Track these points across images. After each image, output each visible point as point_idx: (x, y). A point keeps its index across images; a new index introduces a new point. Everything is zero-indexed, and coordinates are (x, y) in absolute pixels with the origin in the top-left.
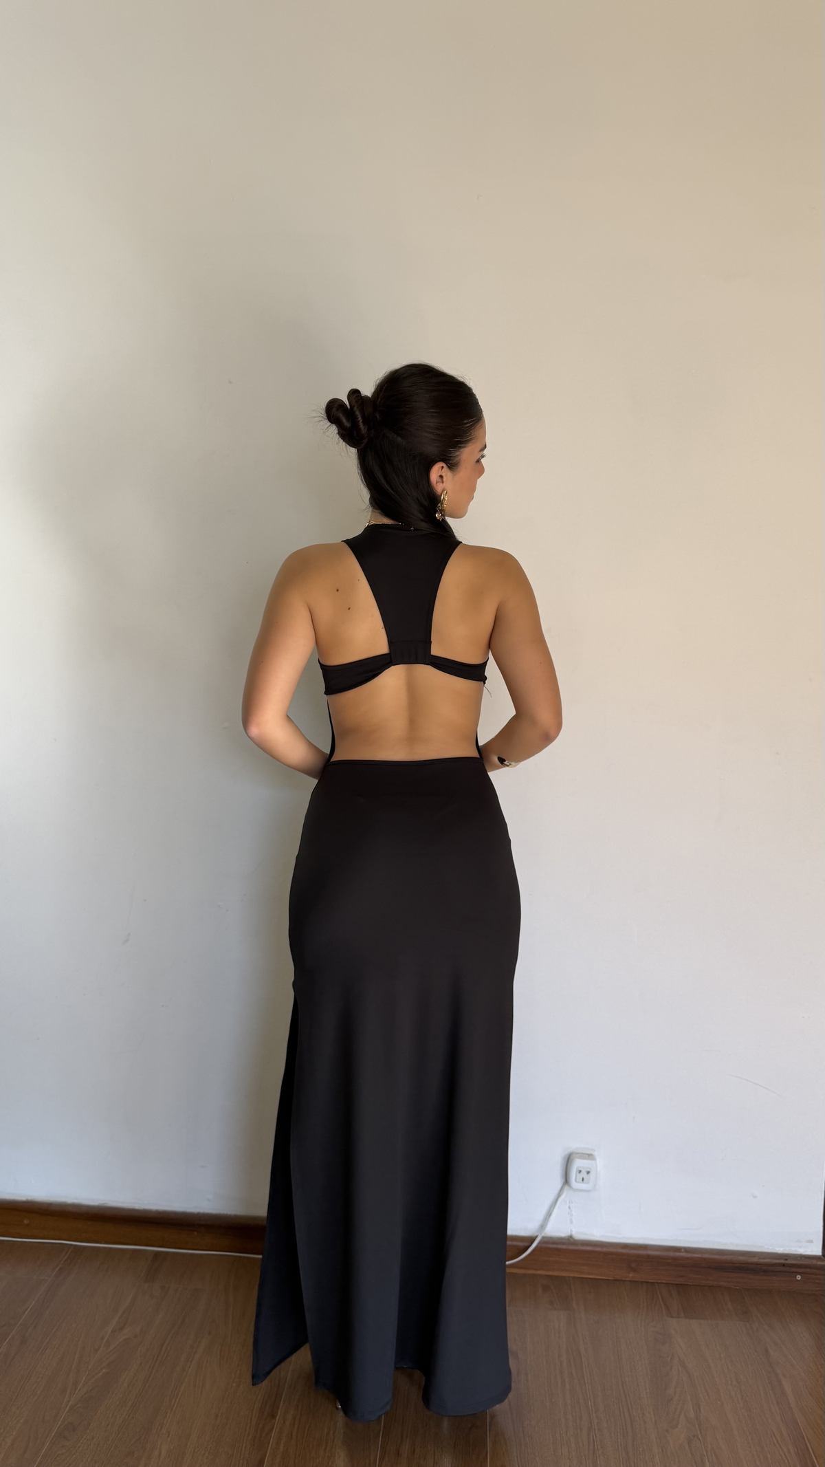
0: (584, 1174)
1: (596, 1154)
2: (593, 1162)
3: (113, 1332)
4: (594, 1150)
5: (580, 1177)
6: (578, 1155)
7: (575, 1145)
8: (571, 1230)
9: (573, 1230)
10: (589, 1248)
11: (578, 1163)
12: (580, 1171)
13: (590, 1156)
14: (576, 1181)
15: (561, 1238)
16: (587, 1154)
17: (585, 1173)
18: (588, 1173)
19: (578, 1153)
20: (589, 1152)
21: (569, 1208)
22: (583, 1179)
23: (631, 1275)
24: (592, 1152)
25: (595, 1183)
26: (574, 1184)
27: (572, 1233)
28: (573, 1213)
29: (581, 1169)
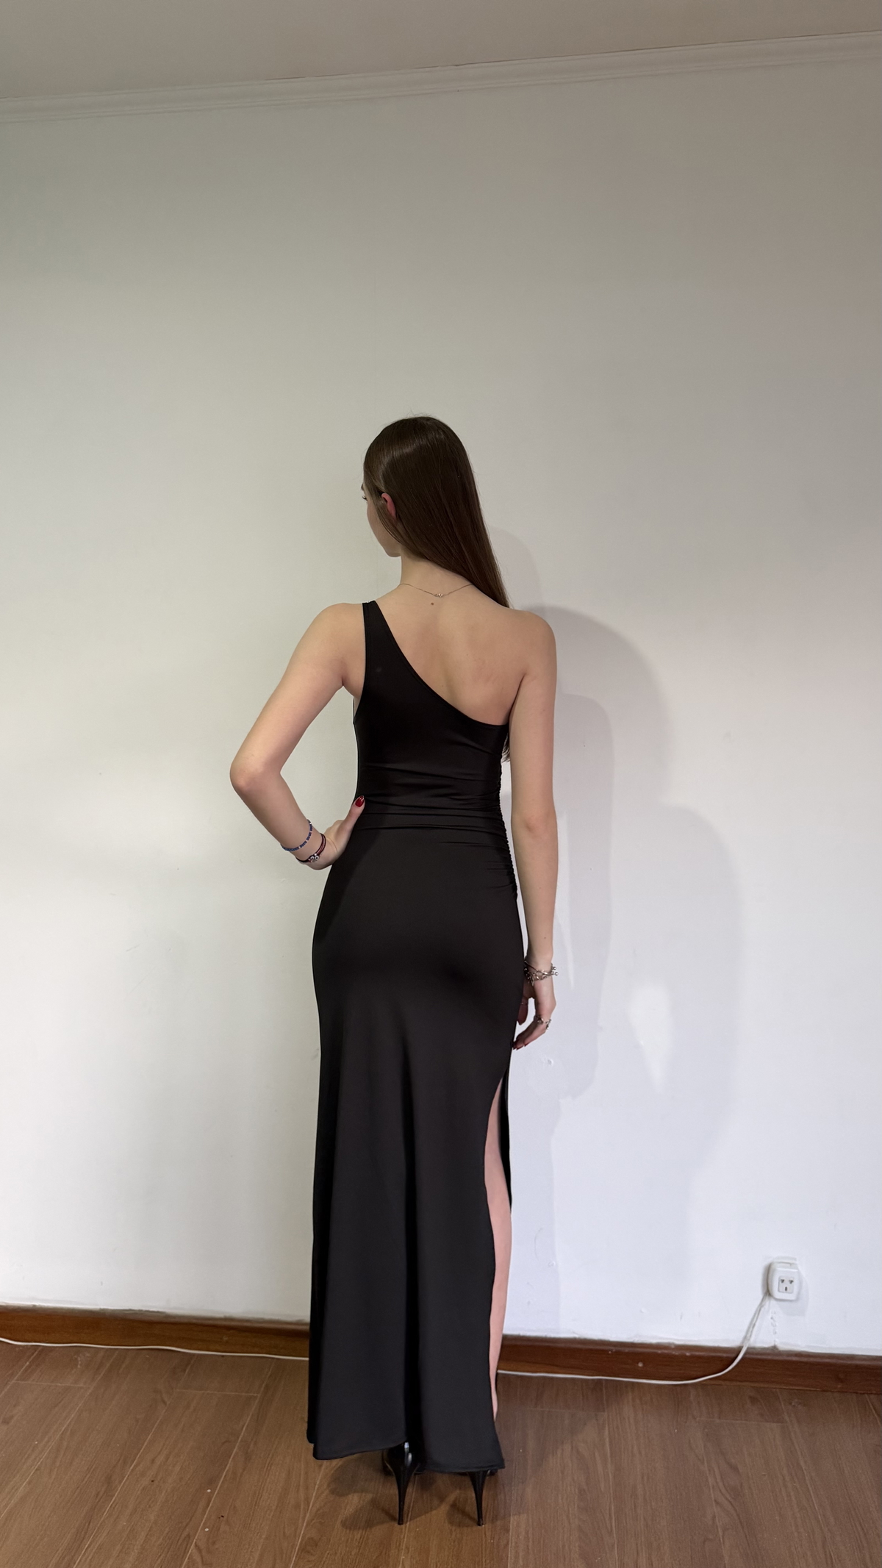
0: (787, 1284)
1: (797, 1262)
2: (796, 1271)
4: (795, 1259)
5: (783, 1286)
6: (779, 1265)
7: (775, 1254)
8: (775, 1341)
9: (777, 1340)
10: (794, 1359)
11: (780, 1272)
12: (783, 1281)
13: (791, 1265)
14: (779, 1291)
15: (765, 1349)
16: (787, 1262)
17: (789, 1283)
18: (791, 1282)
19: (778, 1262)
20: (790, 1260)
21: (772, 1319)
22: (786, 1289)
23: (839, 1386)
24: (794, 1262)
25: (799, 1293)
26: (777, 1294)
27: (776, 1344)
28: (777, 1324)
29: (782, 1278)
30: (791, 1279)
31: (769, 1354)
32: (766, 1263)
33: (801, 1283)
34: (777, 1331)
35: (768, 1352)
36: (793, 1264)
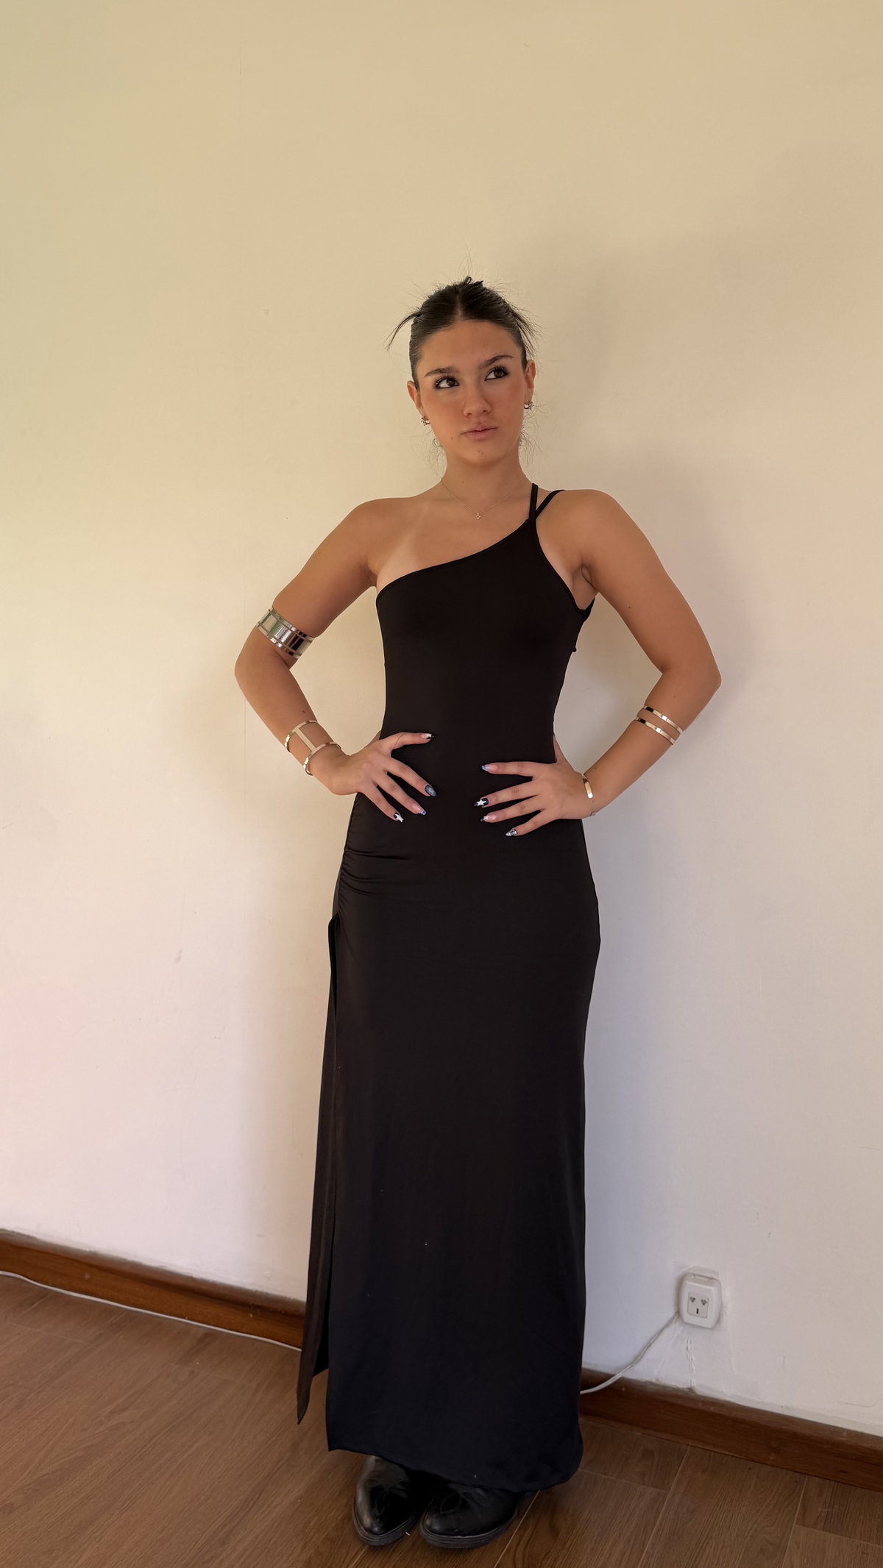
0: (698, 1304)
1: (719, 1278)
2: (712, 1288)
3: (112, 1412)
4: (717, 1273)
5: (694, 1307)
6: (693, 1277)
7: (688, 1264)
8: (691, 1381)
9: (694, 1380)
10: (712, 1409)
11: (691, 1287)
12: (694, 1299)
13: (711, 1280)
15: (678, 1390)
16: (705, 1277)
17: (701, 1304)
18: (704, 1303)
19: (695, 1275)
20: (710, 1275)
21: (687, 1349)
22: (698, 1310)
23: (772, 1458)
24: (714, 1276)
25: (719, 1321)
26: (686, 1316)
27: (692, 1385)
28: (693, 1358)
29: (693, 1297)
30: (704, 1298)
31: (679, 1397)
32: (680, 1272)
33: (721, 1307)
34: (694, 1368)
35: (680, 1394)
36: (711, 1278)
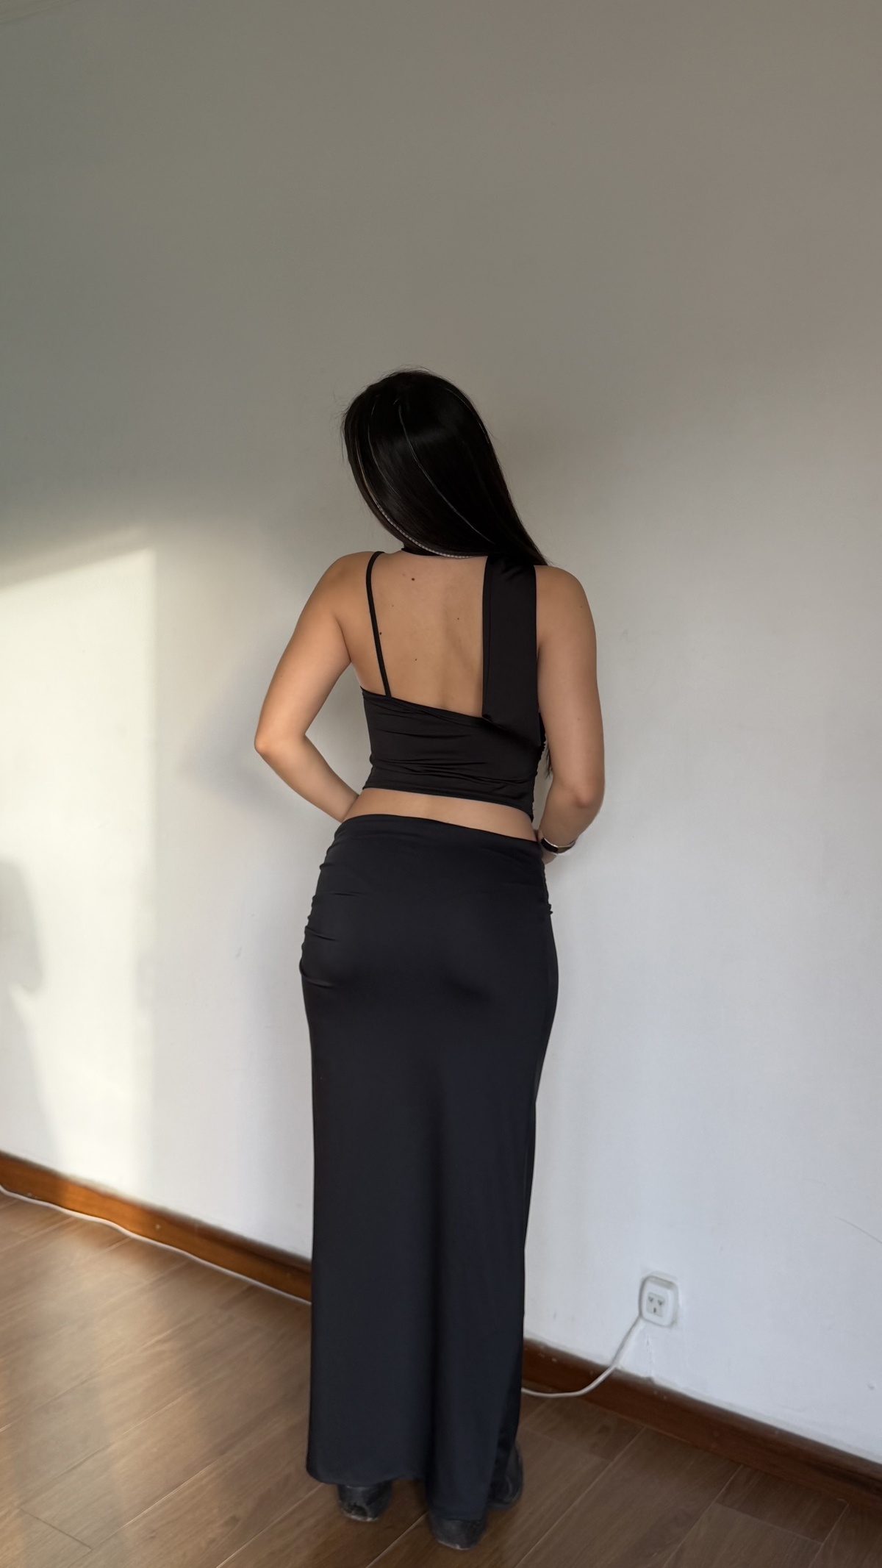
1: (678, 1283)
2: (668, 1291)
4: (676, 1279)
5: (653, 1306)
6: (654, 1279)
7: (657, 1268)
8: (650, 1371)
9: (654, 1372)
10: (665, 1398)
11: (651, 1288)
12: (652, 1299)
13: (669, 1285)
14: (648, 1310)
15: (638, 1378)
16: (665, 1281)
17: (658, 1304)
18: (661, 1303)
19: (657, 1278)
21: (648, 1343)
22: (655, 1310)
23: (713, 1447)
24: (672, 1281)
25: (673, 1323)
26: (646, 1314)
27: (652, 1376)
29: (652, 1296)
30: (662, 1300)
32: (645, 1275)
33: (677, 1310)
34: (653, 1360)
